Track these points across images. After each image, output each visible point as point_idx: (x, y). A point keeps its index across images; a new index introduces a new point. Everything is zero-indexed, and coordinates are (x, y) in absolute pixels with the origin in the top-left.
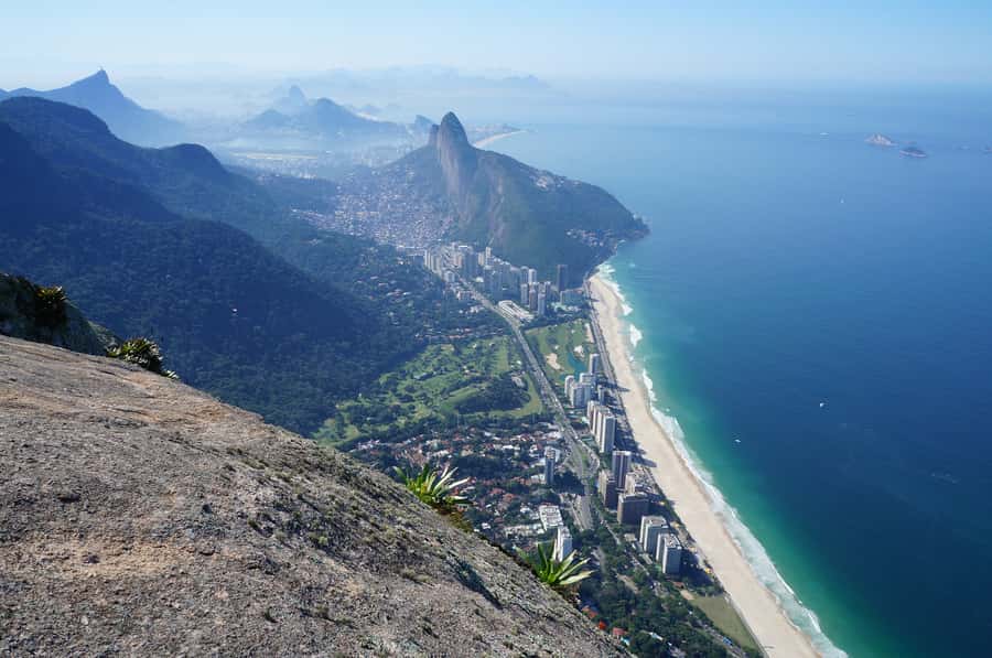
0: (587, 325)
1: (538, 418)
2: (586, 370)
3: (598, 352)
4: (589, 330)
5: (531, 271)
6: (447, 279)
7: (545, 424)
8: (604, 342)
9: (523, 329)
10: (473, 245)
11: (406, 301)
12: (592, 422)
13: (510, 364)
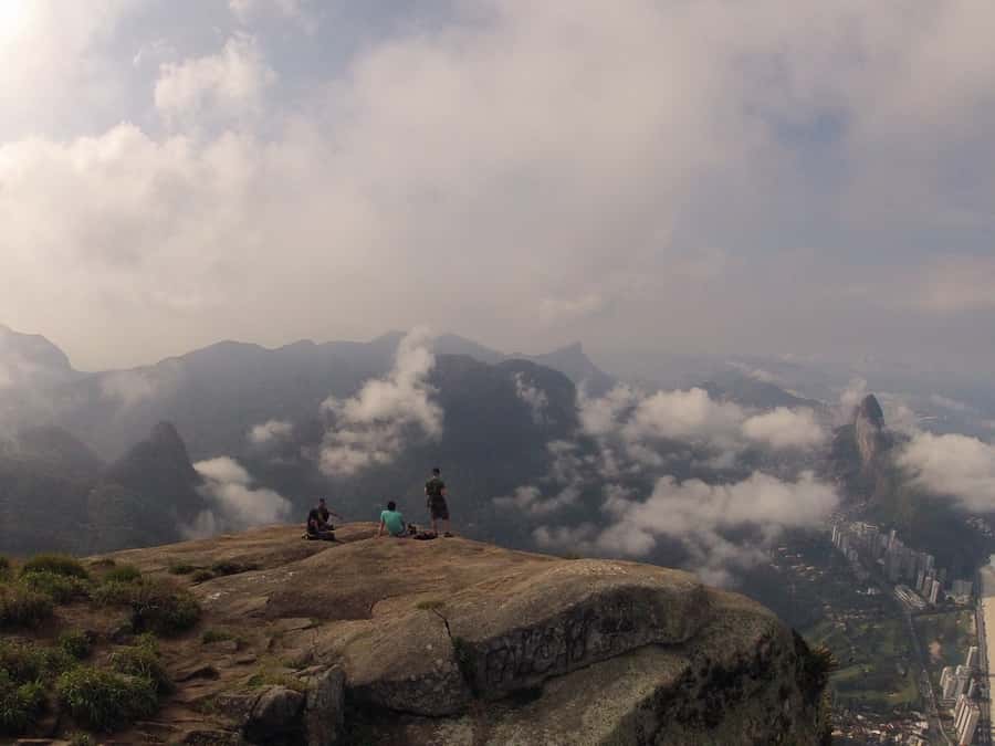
0: (973, 617)
1: (911, 707)
2: (963, 663)
3: (978, 645)
4: (974, 623)
5: (929, 557)
6: (851, 559)
7: (916, 713)
8: (985, 636)
9: (913, 616)
10: (879, 526)
11: (809, 575)
12: (958, 715)
13: (895, 650)
